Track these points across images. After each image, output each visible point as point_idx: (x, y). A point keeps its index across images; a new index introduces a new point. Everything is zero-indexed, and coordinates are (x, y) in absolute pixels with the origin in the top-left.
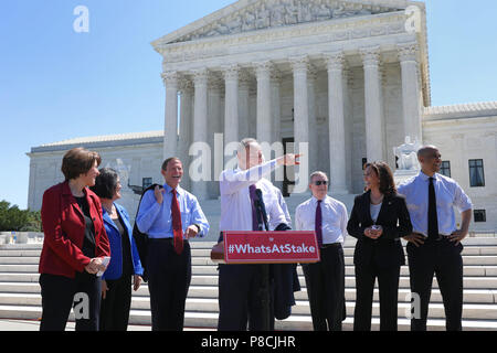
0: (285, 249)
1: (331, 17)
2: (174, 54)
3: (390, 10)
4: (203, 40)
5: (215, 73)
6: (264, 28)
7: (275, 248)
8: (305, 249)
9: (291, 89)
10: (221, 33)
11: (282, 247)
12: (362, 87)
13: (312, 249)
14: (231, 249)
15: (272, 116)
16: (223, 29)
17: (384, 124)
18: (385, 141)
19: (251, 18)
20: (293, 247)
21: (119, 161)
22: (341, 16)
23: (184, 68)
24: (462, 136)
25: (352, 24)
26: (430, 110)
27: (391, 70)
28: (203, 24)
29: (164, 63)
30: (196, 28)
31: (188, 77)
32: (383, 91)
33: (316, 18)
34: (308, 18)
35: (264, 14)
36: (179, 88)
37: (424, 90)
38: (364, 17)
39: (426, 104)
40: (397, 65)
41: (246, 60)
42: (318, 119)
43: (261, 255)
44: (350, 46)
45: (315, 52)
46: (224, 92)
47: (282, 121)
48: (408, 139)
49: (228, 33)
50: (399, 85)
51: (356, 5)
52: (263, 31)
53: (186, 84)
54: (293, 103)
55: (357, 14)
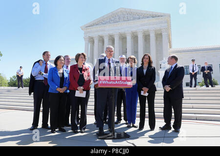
1: (139, 19)
2: (88, 30)
3: (159, 16)
4: (97, 26)
5: (101, 37)
6: (117, 22)
10: (103, 24)
12: (149, 42)
15: (120, 50)
16: (103, 22)
19: (113, 19)
22: (142, 18)
23: (91, 35)
25: (146, 21)
26: (171, 50)
27: (159, 36)
28: (97, 21)
29: (85, 34)
31: (92, 38)
32: (156, 43)
33: (134, 19)
34: (132, 19)
35: (117, 18)
36: (89, 42)
37: (170, 43)
38: (150, 19)
39: (170, 48)
40: (161, 34)
41: (111, 33)
42: (135, 52)
44: (145, 28)
45: (134, 30)
48: (164, 58)
49: (105, 24)
51: (148, 14)
53: (91, 40)
55: (148, 17)
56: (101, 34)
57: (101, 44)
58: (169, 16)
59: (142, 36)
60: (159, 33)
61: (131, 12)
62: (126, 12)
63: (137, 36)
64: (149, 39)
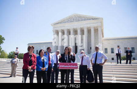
1: (85, 20)
2: (56, 26)
3: (96, 19)
4: (61, 24)
5: (63, 30)
8: (75, 67)
10: (64, 23)
11: (70, 66)
12: (91, 33)
16: (64, 22)
17: (95, 41)
18: (95, 44)
19: (70, 20)
20: (73, 66)
21: (44, 46)
22: (87, 20)
23: (57, 29)
24: (110, 43)
25: (89, 21)
26: (104, 38)
27: (96, 30)
28: (60, 21)
29: (53, 28)
30: (59, 22)
31: (58, 31)
32: (95, 34)
33: (82, 20)
34: (81, 20)
35: (72, 19)
36: (56, 33)
37: (103, 34)
38: (91, 20)
39: (103, 37)
40: (97, 29)
41: (68, 28)
43: (66, 68)
44: (89, 26)
45: (82, 26)
48: (99, 44)
49: (65, 23)
50: (98, 33)
52: (72, 23)
55: (90, 19)
56: (63, 28)
58: (102, 19)
59: (86, 30)
60: (97, 28)
61: (81, 16)
62: (77, 16)
63: (84, 30)
64: (91, 32)
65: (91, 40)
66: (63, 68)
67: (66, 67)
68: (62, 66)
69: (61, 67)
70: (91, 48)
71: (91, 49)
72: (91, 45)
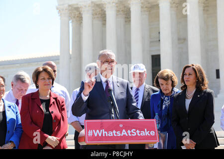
0: (131, 133)
5: (98, 5)
7: (124, 132)
8: (147, 133)
9: (157, 16)
11: (129, 132)
13: (153, 133)
14: (90, 133)
15: (143, 38)
20: (138, 131)
31: (77, 9)
42: (179, 39)
43: (113, 138)
46: (105, 21)
47: (151, 42)
53: (76, 14)
54: (159, 28)
57: (98, 23)
65: (216, 39)
66: (102, 138)
67: (111, 134)
68: (97, 133)
69: (93, 138)
70: (218, 71)
71: (218, 76)
72: (216, 59)
